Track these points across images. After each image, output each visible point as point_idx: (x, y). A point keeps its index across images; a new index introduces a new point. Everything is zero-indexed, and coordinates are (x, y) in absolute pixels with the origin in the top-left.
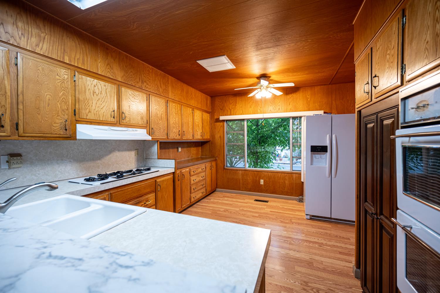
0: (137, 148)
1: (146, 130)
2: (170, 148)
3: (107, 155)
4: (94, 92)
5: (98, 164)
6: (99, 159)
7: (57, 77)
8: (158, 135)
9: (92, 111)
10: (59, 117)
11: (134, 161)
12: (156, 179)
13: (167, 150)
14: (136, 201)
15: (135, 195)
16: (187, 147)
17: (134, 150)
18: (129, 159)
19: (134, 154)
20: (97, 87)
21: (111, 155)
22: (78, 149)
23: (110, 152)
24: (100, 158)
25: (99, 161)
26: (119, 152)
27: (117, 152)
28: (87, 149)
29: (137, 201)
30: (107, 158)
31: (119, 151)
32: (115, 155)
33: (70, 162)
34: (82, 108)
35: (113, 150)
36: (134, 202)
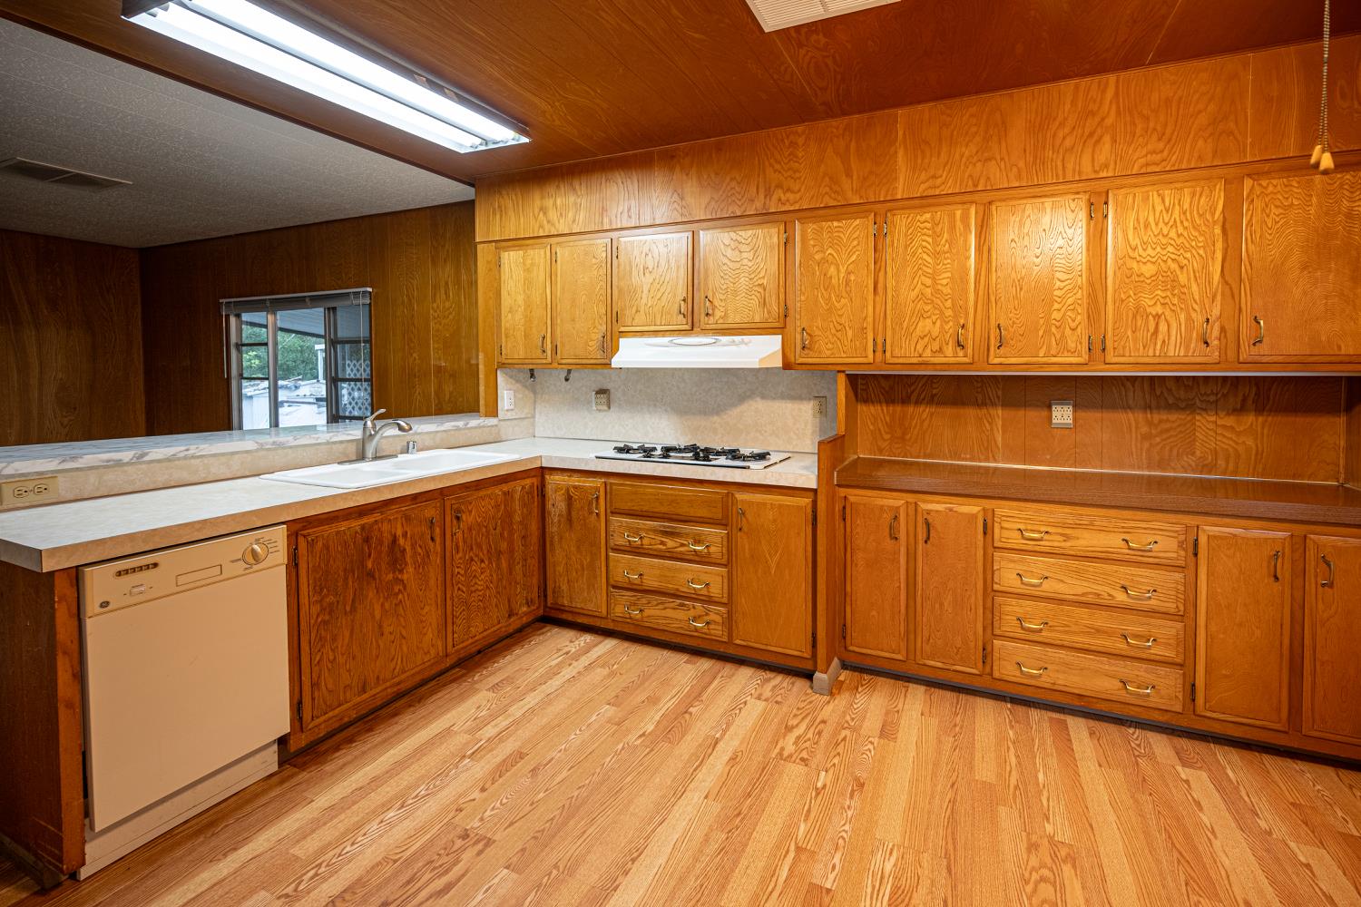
0: (821, 395)
1: (780, 336)
2: (994, 405)
3: (734, 405)
4: (645, 268)
5: (714, 423)
6: (718, 413)
7: (594, 260)
8: (828, 353)
9: (642, 309)
10: (595, 330)
11: (810, 431)
12: (732, 489)
13: (971, 412)
14: (664, 527)
15: (664, 509)
16: (1147, 407)
17: (810, 399)
18: (794, 424)
19: (810, 412)
20: (650, 255)
21: (744, 407)
22: (678, 388)
23: (742, 399)
24: (718, 410)
25: (715, 418)
26: (764, 401)
27: (758, 399)
28: (694, 389)
29: (669, 527)
30: (735, 412)
31: (763, 397)
32: (753, 408)
33: (666, 411)
34: (625, 305)
35: (748, 394)
36: (661, 526)
